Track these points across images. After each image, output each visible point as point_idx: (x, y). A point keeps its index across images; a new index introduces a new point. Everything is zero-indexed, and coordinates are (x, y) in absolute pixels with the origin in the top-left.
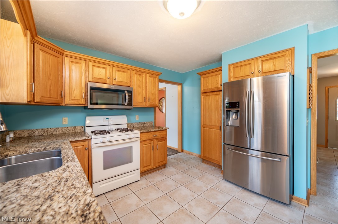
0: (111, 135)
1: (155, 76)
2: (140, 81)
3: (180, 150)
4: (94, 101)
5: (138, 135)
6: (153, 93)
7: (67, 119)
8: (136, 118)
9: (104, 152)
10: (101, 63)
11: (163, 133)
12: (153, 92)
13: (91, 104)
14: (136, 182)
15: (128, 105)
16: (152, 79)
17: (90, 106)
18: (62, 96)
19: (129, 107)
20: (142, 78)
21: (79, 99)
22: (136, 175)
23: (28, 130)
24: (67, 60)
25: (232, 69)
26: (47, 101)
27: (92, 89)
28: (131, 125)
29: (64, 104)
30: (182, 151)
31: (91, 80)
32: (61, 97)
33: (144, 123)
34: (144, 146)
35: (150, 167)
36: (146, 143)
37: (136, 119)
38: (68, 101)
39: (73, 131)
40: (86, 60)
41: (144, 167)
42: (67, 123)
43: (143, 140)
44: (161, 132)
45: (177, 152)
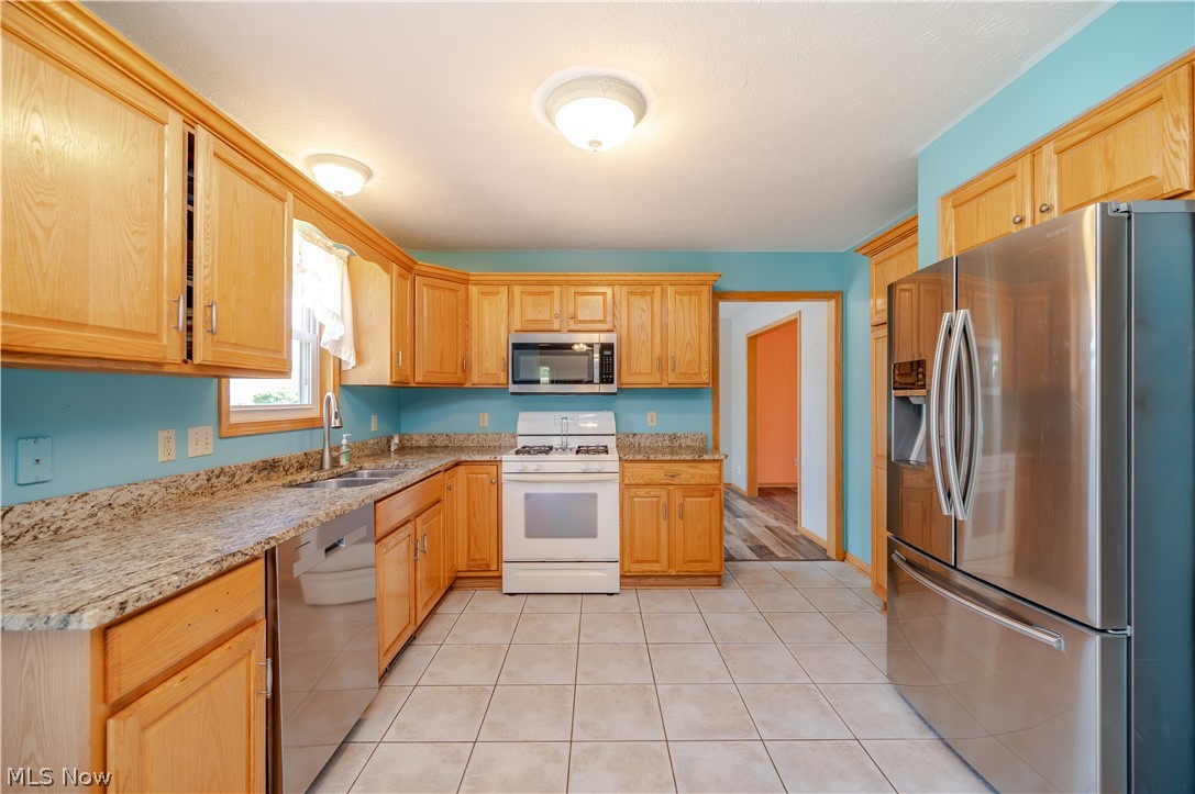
0: (553, 456)
1: (693, 288)
2: (643, 310)
3: (832, 553)
4: (523, 376)
5: (616, 467)
6: (689, 343)
7: (487, 415)
8: (649, 419)
9: (528, 496)
10: (539, 283)
11: (703, 472)
12: (687, 341)
13: (515, 382)
14: (608, 594)
15: (602, 381)
16: (686, 298)
17: (513, 388)
18: (466, 369)
19: (604, 388)
20: (649, 303)
21: (494, 372)
22: (609, 578)
23: (428, 435)
24: (474, 290)
25: (950, 212)
26: (437, 380)
27: (517, 347)
28: (632, 440)
29: (468, 385)
30: (843, 556)
31: (519, 328)
32: (464, 371)
33: (674, 437)
34: (636, 499)
35: (656, 567)
36: (642, 494)
37: (649, 424)
38: (475, 378)
39: (497, 444)
40: (509, 285)
41: (637, 562)
42: (486, 425)
43: (633, 482)
44: (696, 468)
45: (819, 556)
